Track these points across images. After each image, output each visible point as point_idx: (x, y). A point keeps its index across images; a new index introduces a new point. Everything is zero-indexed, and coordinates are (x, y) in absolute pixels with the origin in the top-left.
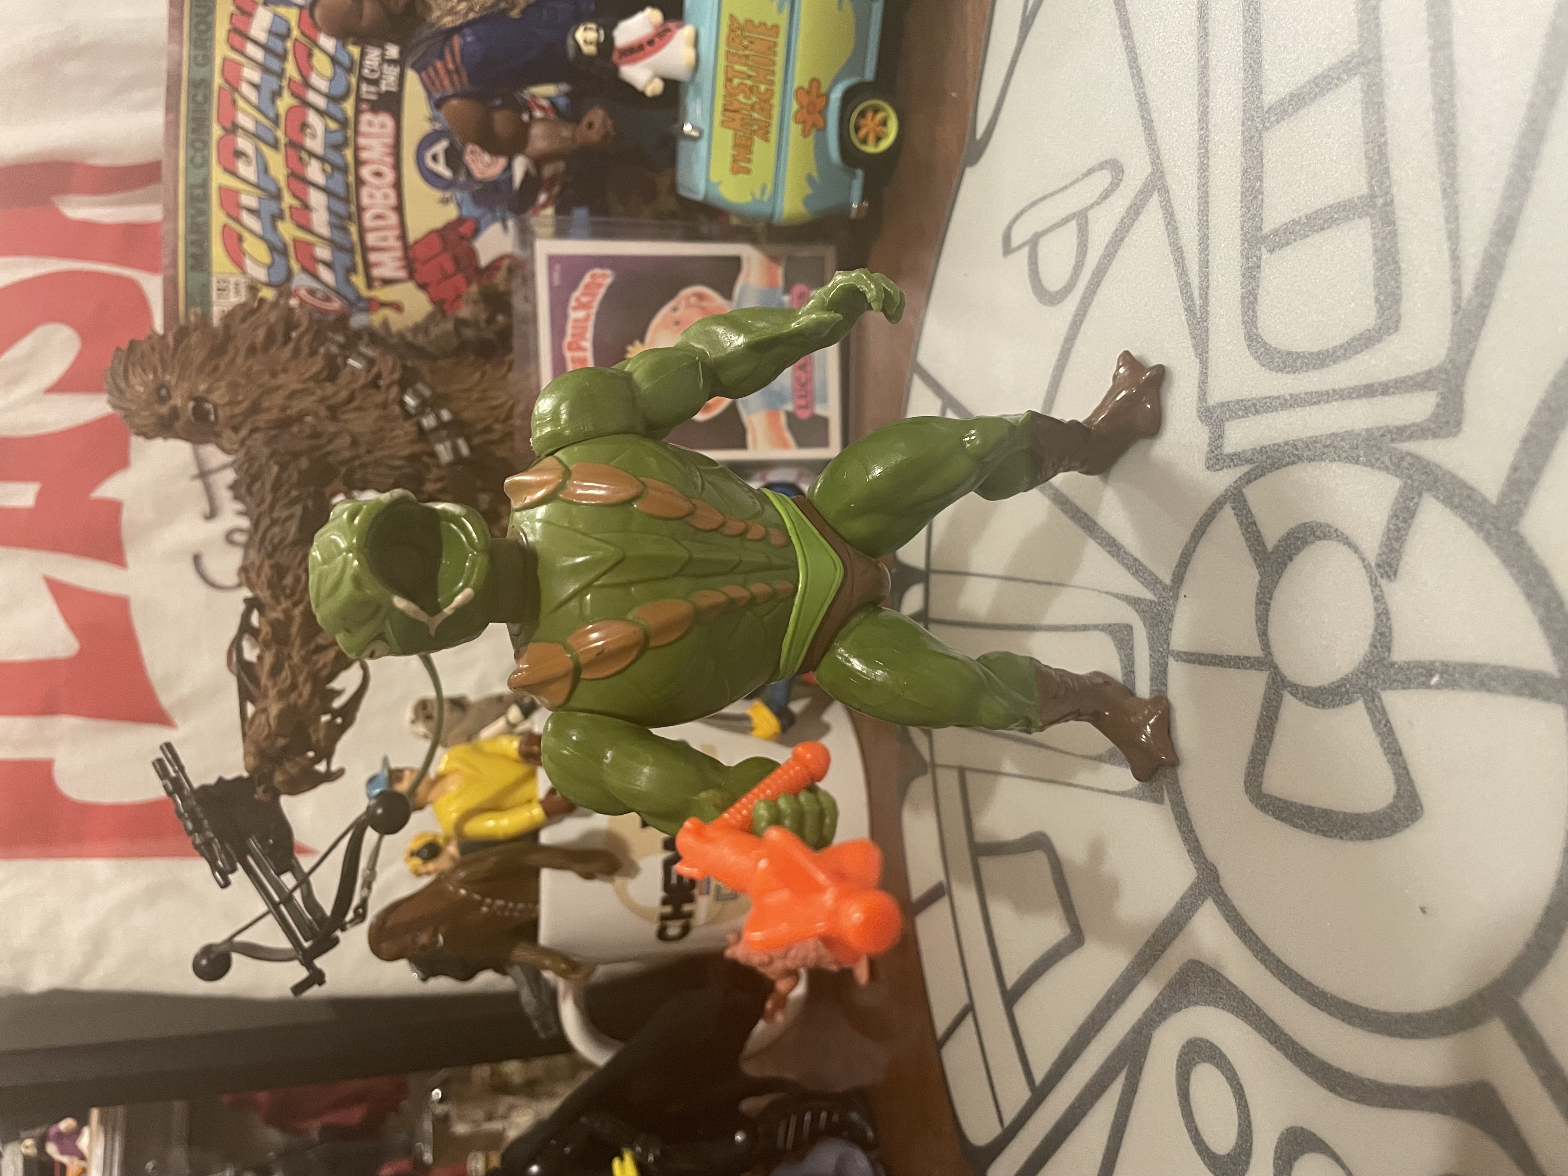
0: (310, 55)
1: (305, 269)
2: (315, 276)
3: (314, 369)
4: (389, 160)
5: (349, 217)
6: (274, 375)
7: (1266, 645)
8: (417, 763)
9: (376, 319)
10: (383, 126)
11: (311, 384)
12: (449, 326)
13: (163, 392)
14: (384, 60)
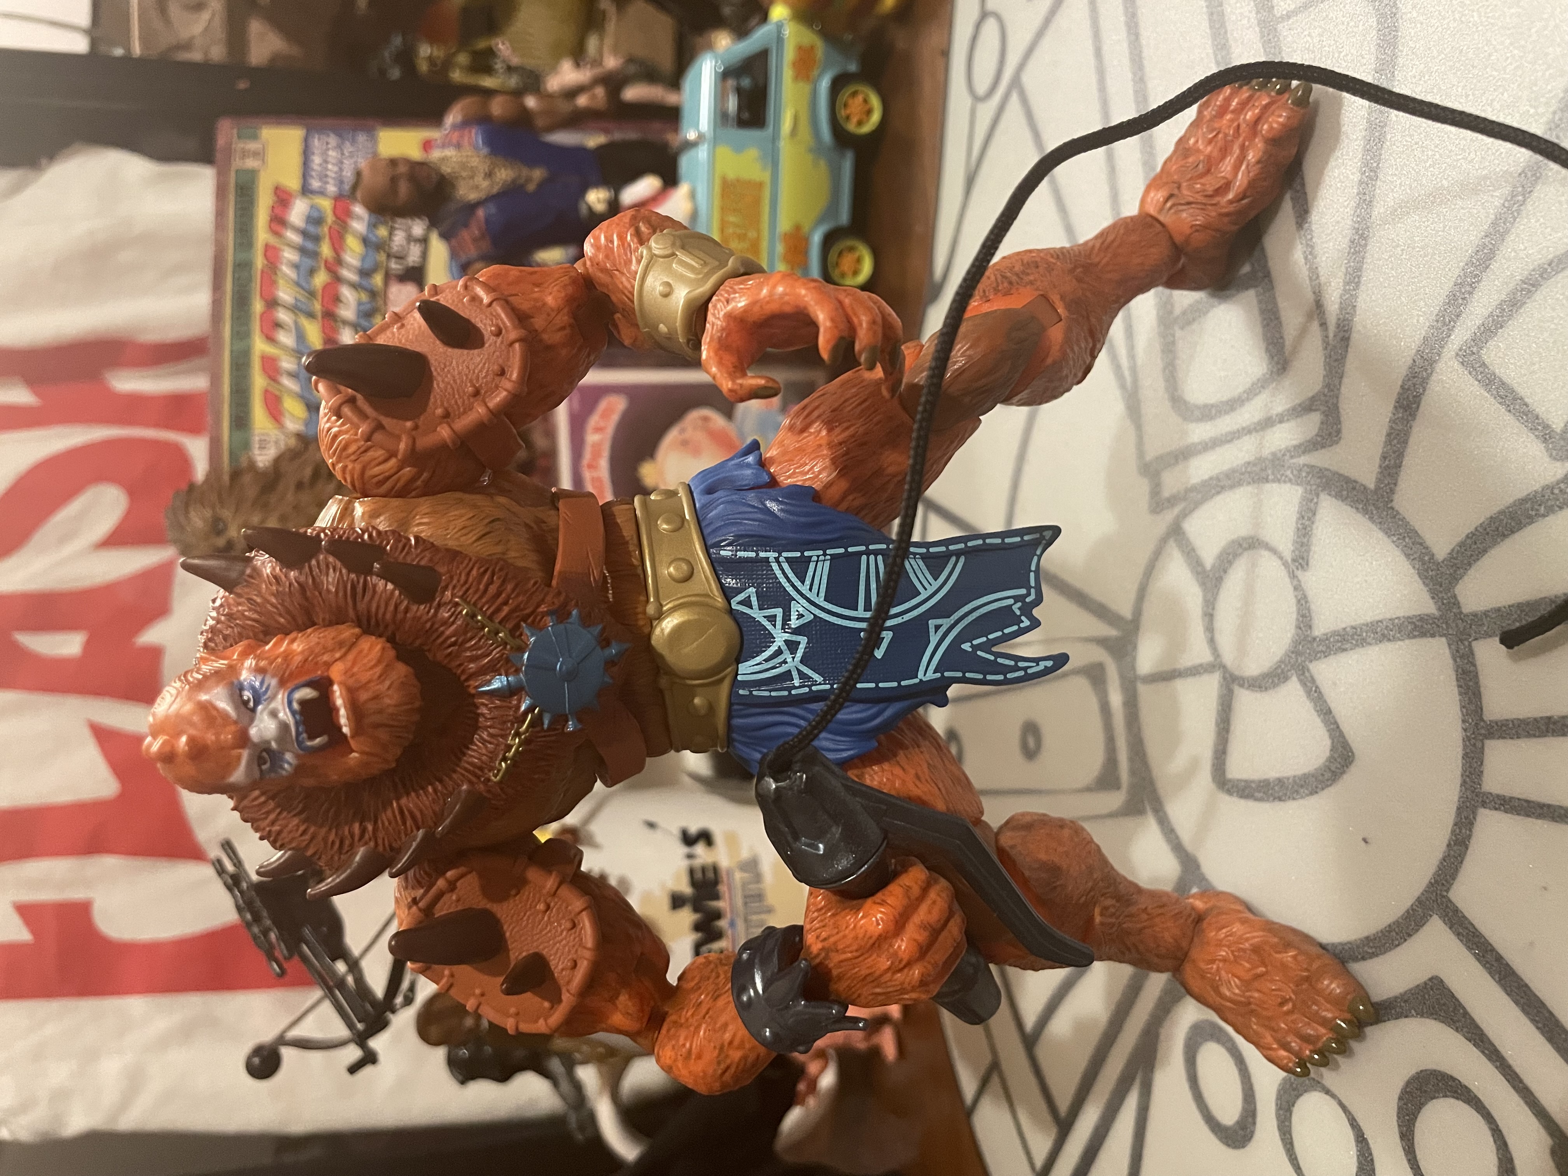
0: (341, 237)
7: (1215, 651)
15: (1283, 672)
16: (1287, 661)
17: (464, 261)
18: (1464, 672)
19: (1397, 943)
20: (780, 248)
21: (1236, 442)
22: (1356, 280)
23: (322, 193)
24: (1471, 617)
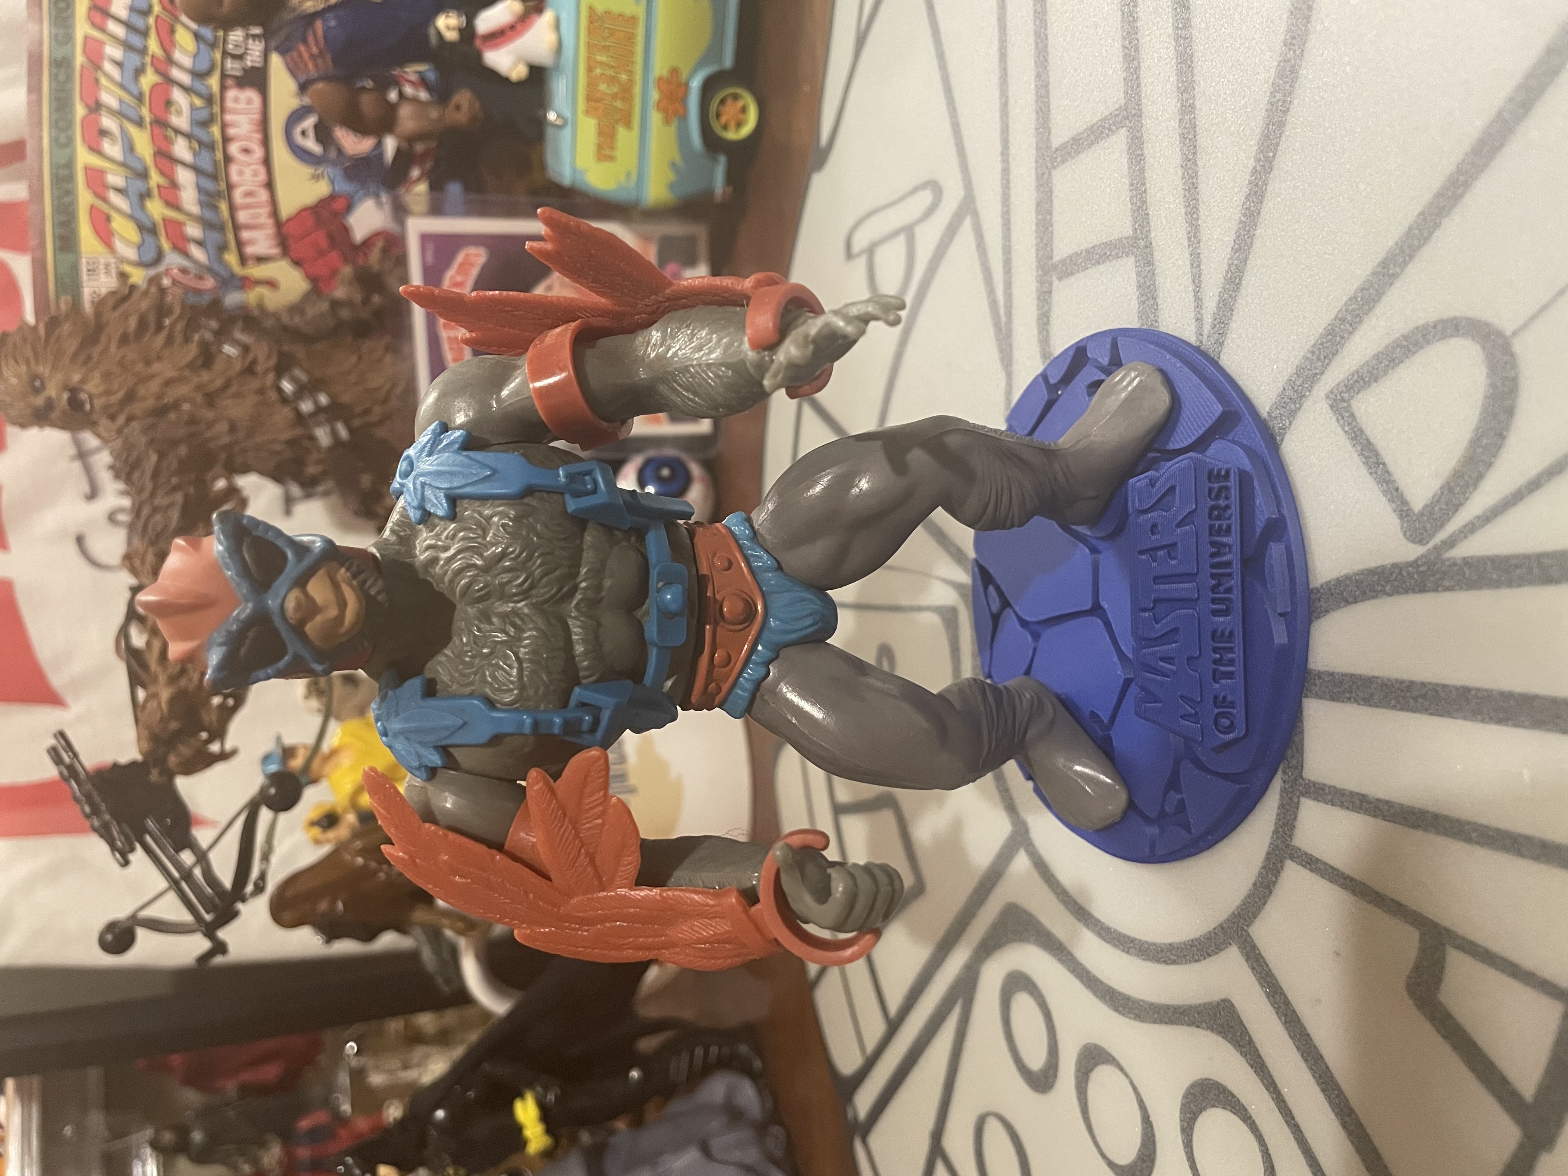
0: (172, 31)
1: (176, 248)
2: (186, 254)
3: (189, 357)
4: (258, 136)
5: (218, 195)
6: (148, 363)
8: (309, 739)
9: (251, 297)
10: (249, 102)
11: (187, 372)
12: (324, 306)
13: (37, 383)
14: (248, 38)
17: (302, 80)
19: (1198, 958)
20: (655, 95)
22: (1238, 280)
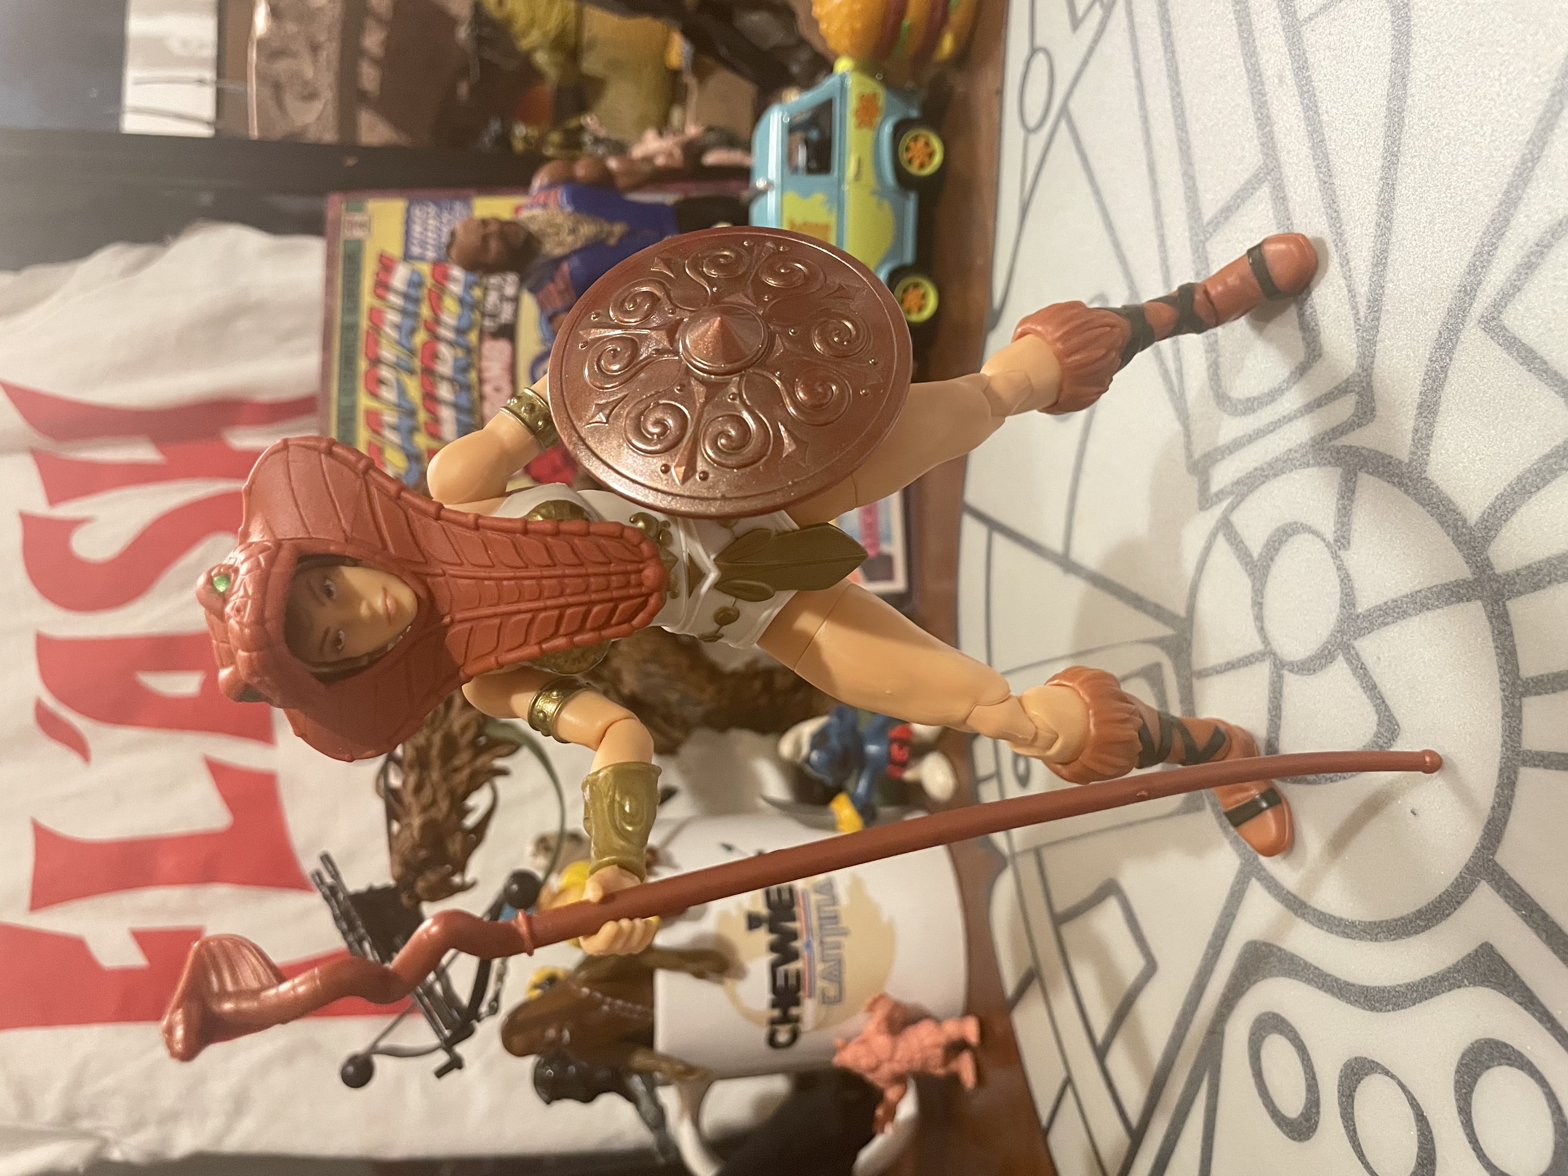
0: (439, 298)
4: (507, 377)
7: (1265, 639)
10: (501, 350)
14: (503, 298)
15: (1329, 651)
16: (1333, 642)
17: (550, 311)
18: (1500, 633)
19: (1447, 912)
21: (1277, 431)
22: (1384, 261)
23: (421, 258)
24: (1504, 577)
